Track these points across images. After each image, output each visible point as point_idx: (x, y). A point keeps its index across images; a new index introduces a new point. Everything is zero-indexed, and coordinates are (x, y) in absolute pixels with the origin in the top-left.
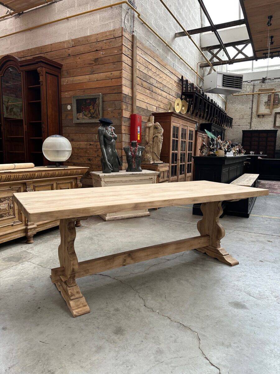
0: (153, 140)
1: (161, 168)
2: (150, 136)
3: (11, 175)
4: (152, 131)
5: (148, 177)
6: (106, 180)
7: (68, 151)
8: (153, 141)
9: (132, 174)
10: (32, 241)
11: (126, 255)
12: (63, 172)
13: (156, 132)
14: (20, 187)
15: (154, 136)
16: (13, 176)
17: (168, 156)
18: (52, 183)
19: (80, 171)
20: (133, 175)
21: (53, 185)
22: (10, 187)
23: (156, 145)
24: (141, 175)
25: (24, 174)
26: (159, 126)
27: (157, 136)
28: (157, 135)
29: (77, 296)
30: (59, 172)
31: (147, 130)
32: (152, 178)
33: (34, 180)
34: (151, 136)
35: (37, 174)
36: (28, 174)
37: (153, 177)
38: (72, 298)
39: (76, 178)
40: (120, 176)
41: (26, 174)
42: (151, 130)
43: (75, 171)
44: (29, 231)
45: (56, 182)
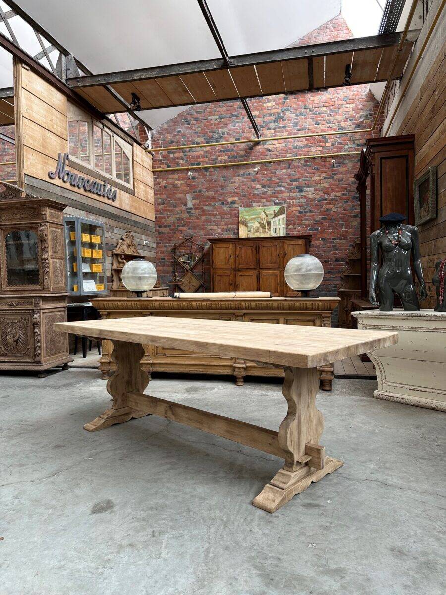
6: (366, 322)
9: (413, 316)
10: (240, 384)
14: (231, 318)
18: (276, 317)
20: (414, 318)
21: (278, 320)
22: (219, 317)
35: (244, 304)
39: (319, 315)
44: (236, 370)
45: (284, 317)
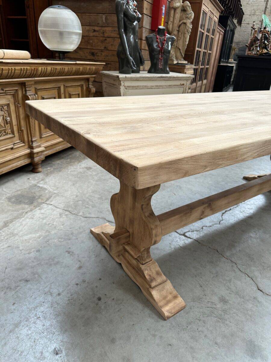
0: (179, 28)
1: (188, 71)
2: (175, 22)
3: (4, 68)
4: (178, 15)
5: (178, 83)
6: (127, 84)
7: (76, 34)
8: (178, 31)
10: (40, 169)
11: (206, 205)
12: (74, 68)
13: (184, 16)
14: (16, 90)
15: (181, 22)
16: (6, 70)
17: (192, 55)
18: (58, 85)
19: (94, 68)
21: (59, 88)
22: (2, 90)
23: (182, 38)
24: (171, 79)
25: (22, 68)
26: (189, 7)
27: (185, 23)
28: (185, 21)
29: (159, 280)
30: (70, 67)
31: (172, 12)
32: (184, 84)
33: (36, 79)
34: (177, 22)
35: (40, 69)
36: (28, 68)
37: (184, 82)
38: (153, 284)
39: (87, 80)
40: (146, 79)
41: (25, 68)
42: (177, 13)
43: (88, 67)
44: (35, 156)
45: (64, 83)
